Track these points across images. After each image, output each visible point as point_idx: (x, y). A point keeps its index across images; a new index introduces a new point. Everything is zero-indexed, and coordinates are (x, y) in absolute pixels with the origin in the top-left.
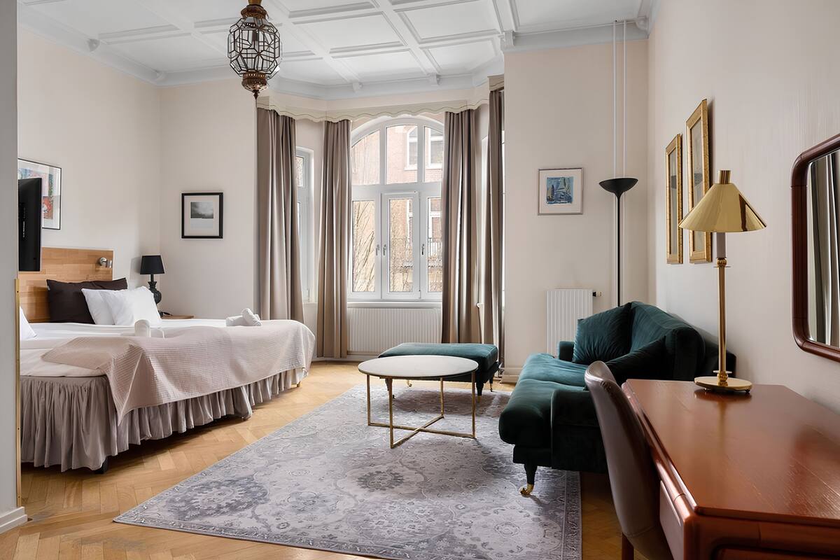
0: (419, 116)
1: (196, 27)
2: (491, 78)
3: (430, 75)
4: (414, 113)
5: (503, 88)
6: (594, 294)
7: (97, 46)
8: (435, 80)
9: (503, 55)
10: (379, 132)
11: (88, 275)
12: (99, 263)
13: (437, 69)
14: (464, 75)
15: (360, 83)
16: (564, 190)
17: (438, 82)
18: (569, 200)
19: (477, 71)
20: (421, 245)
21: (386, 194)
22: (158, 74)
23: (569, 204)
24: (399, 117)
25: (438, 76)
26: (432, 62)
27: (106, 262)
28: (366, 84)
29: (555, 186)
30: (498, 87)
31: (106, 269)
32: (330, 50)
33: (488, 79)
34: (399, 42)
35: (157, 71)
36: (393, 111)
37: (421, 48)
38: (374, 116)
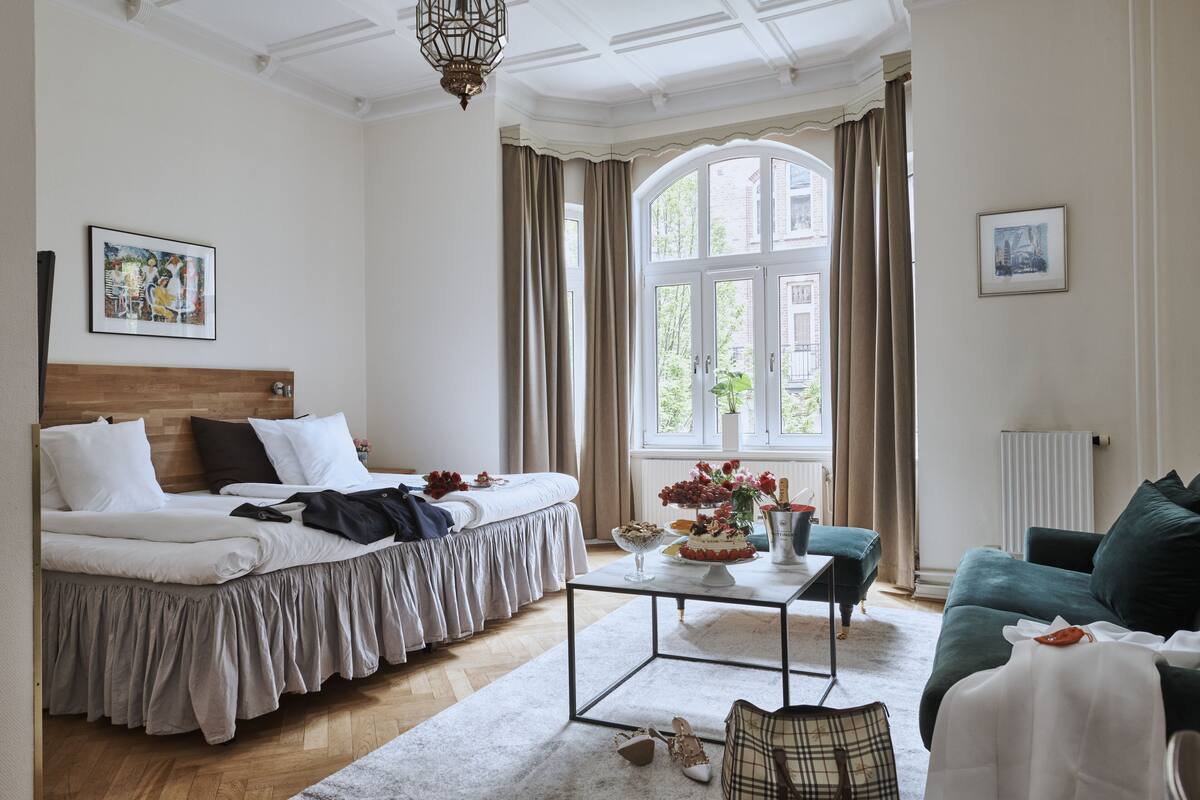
0: (761, 141)
1: (400, 18)
2: (887, 59)
3: (778, 68)
4: (752, 136)
5: (907, 76)
6: (1096, 441)
7: (267, 65)
8: (786, 78)
9: (908, 16)
10: (696, 172)
11: (256, 409)
12: (273, 391)
13: (790, 57)
14: (839, 62)
15: (665, 95)
16: (1030, 249)
17: (793, 79)
18: (1041, 265)
19: (862, 53)
20: (769, 357)
21: (709, 273)
22: (360, 104)
23: (1042, 273)
24: (728, 145)
25: (793, 70)
26: (781, 45)
27: (283, 388)
28: (674, 93)
29: (1011, 243)
30: (901, 72)
31: (285, 399)
32: (609, 39)
33: (881, 61)
34: (722, 13)
35: (358, 100)
36: (719, 136)
37: (762, 20)
38: (687, 147)
